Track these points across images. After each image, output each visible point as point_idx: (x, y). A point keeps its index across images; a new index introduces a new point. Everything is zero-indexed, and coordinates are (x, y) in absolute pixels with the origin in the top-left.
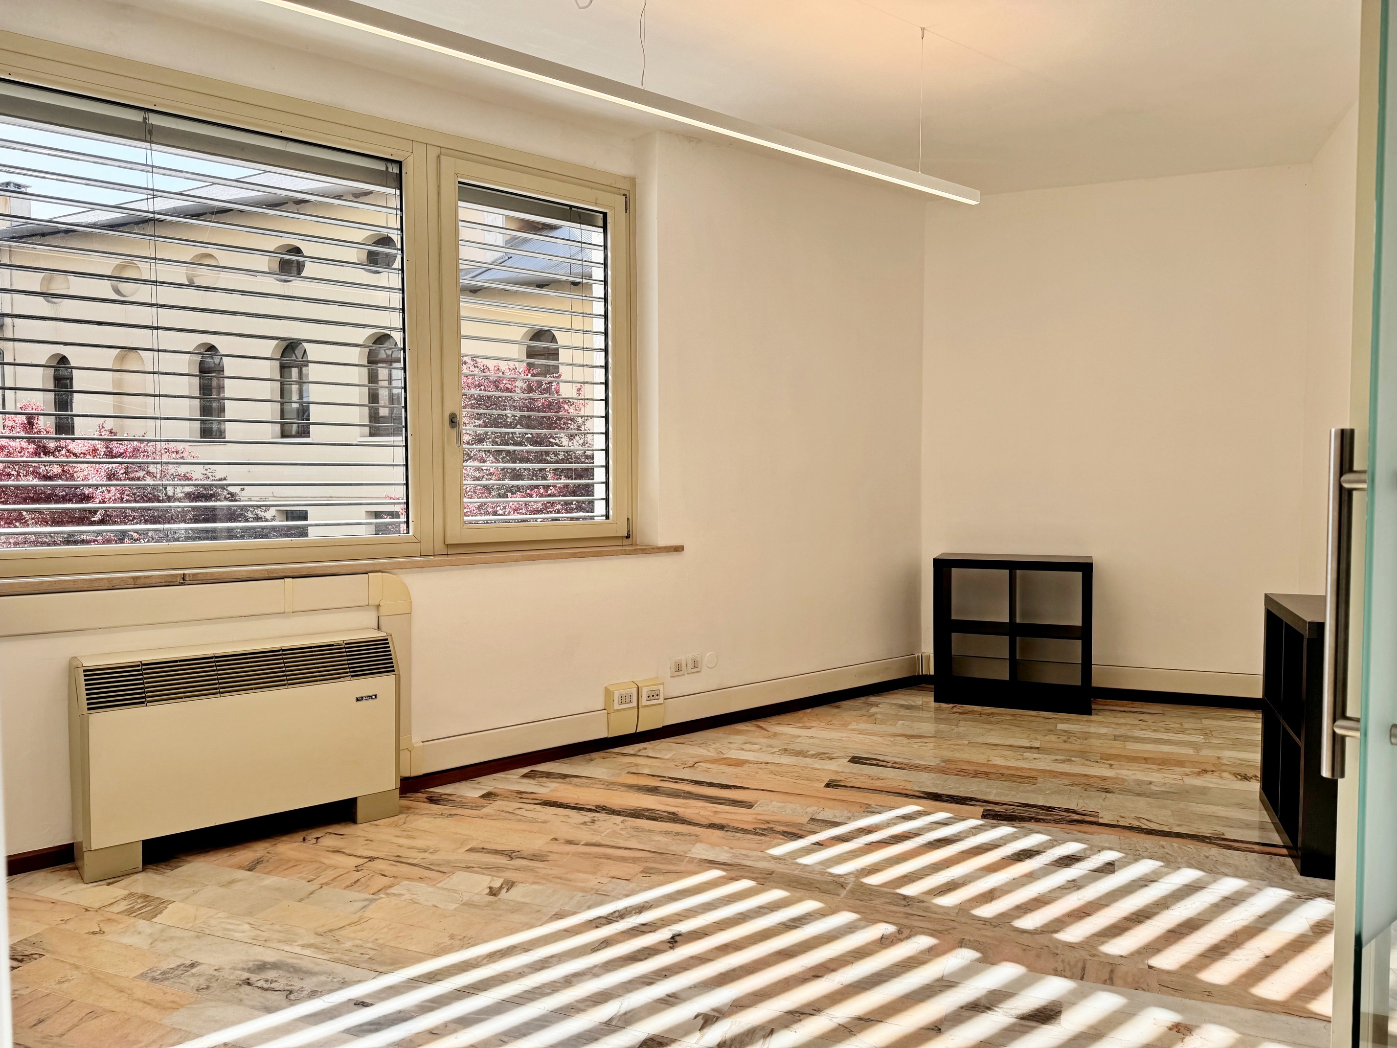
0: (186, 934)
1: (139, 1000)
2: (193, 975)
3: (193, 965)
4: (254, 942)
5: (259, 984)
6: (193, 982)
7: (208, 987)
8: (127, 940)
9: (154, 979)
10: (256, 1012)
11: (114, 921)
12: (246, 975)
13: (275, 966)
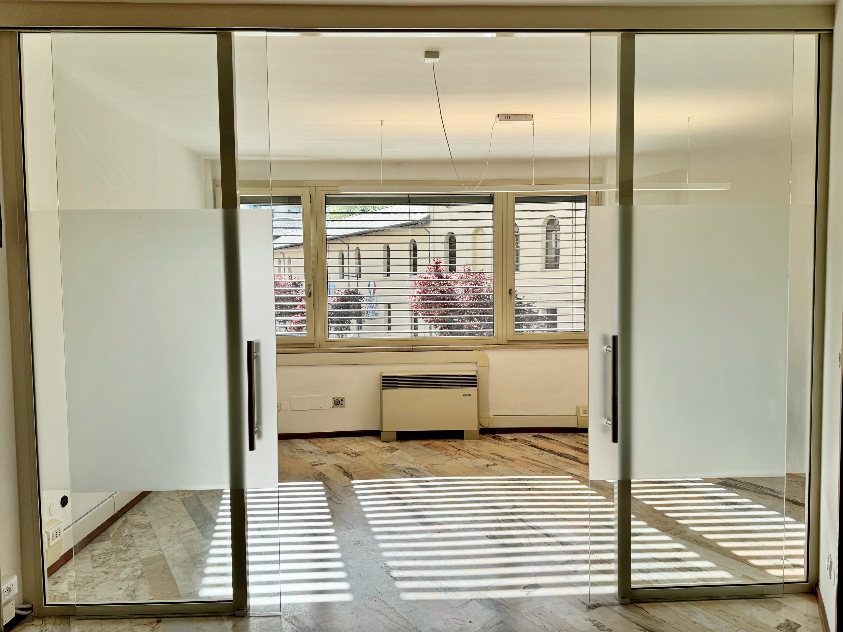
0: (397, 458)
1: (378, 469)
2: (393, 467)
3: (394, 465)
4: (413, 463)
5: (407, 472)
6: (392, 468)
7: (395, 470)
8: (383, 456)
9: (384, 466)
10: (402, 477)
11: (383, 451)
12: (405, 469)
13: (413, 469)
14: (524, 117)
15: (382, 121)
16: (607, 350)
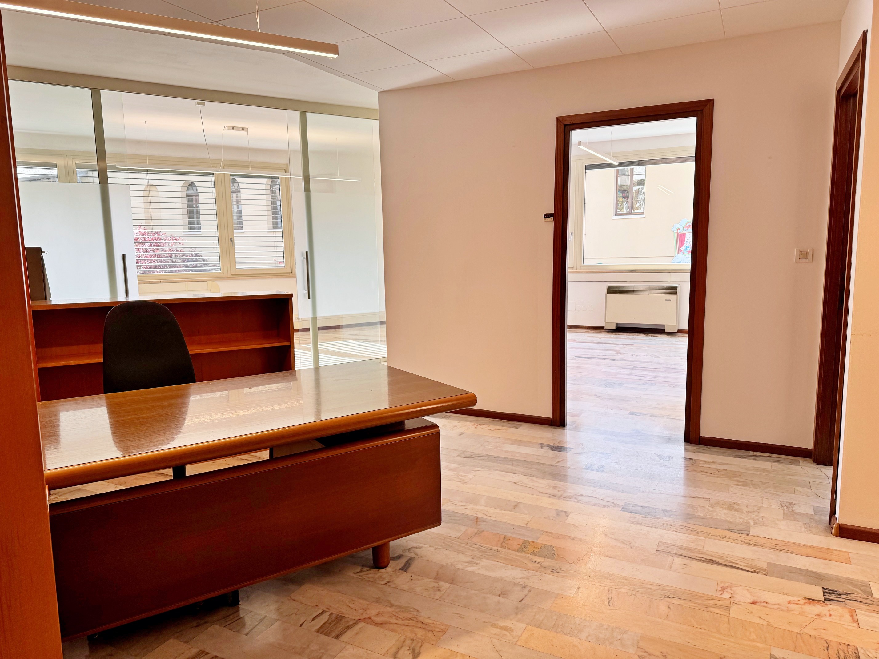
14: (242, 129)
15: (146, 121)
16: (304, 259)
